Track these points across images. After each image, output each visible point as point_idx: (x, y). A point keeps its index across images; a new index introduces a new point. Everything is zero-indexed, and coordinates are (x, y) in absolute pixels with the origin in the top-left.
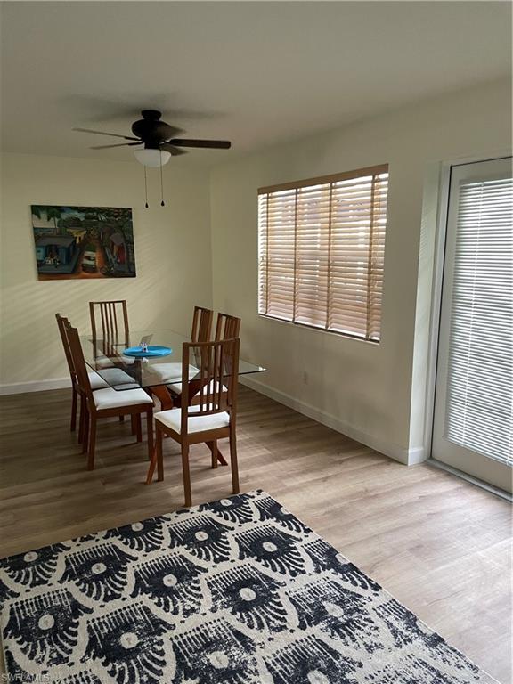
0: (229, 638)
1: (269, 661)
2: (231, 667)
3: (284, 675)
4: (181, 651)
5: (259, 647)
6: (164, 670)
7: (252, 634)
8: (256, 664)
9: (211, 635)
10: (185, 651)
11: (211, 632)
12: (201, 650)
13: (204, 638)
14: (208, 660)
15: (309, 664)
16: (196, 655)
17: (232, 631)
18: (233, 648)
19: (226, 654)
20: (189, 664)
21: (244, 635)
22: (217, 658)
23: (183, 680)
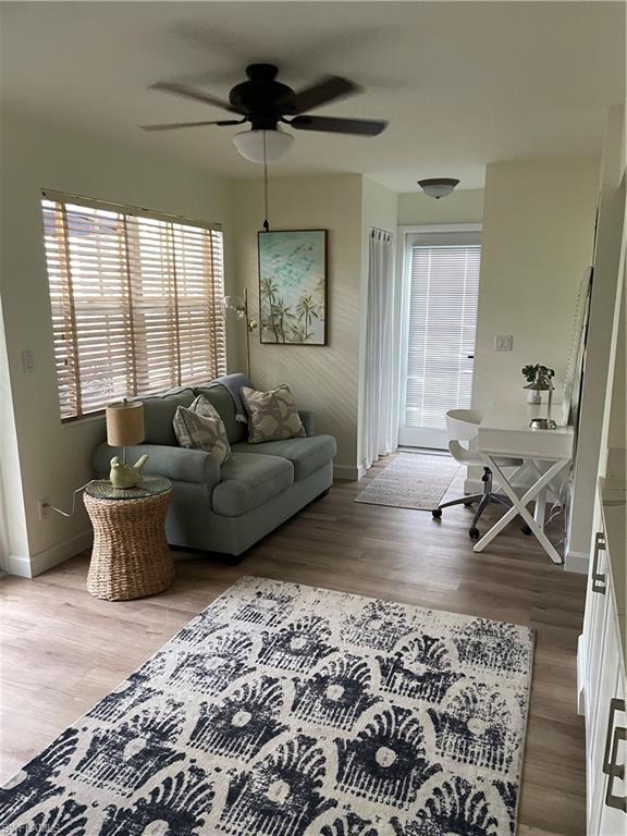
0: (244, 802)
1: (248, 756)
2: (279, 777)
3: (255, 739)
4: (296, 828)
5: (235, 773)
6: (330, 823)
7: (222, 789)
8: (259, 764)
9: (253, 819)
10: (294, 825)
11: (248, 822)
12: (280, 813)
13: (262, 821)
14: (287, 798)
15: (228, 730)
16: (289, 813)
17: (230, 806)
18: (254, 791)
19: (267, 790)
20: (305, 808)
21: (229, 793)
22: (278, 793)
23: (327, 799)
